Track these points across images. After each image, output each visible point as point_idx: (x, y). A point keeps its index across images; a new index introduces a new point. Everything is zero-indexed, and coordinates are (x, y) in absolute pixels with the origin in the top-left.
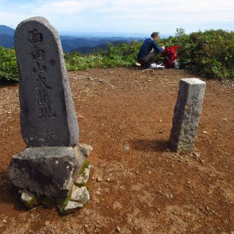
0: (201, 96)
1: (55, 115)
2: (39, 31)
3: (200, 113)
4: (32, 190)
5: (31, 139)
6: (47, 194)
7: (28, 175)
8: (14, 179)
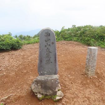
0: (96, 53)
1: (51, 62)
2: (49, 33)
3: (96, 59)
4: (41, 93)
5: (42, 72)
6: (48, 94)
7: (41, 87)
8: (33, 89)
